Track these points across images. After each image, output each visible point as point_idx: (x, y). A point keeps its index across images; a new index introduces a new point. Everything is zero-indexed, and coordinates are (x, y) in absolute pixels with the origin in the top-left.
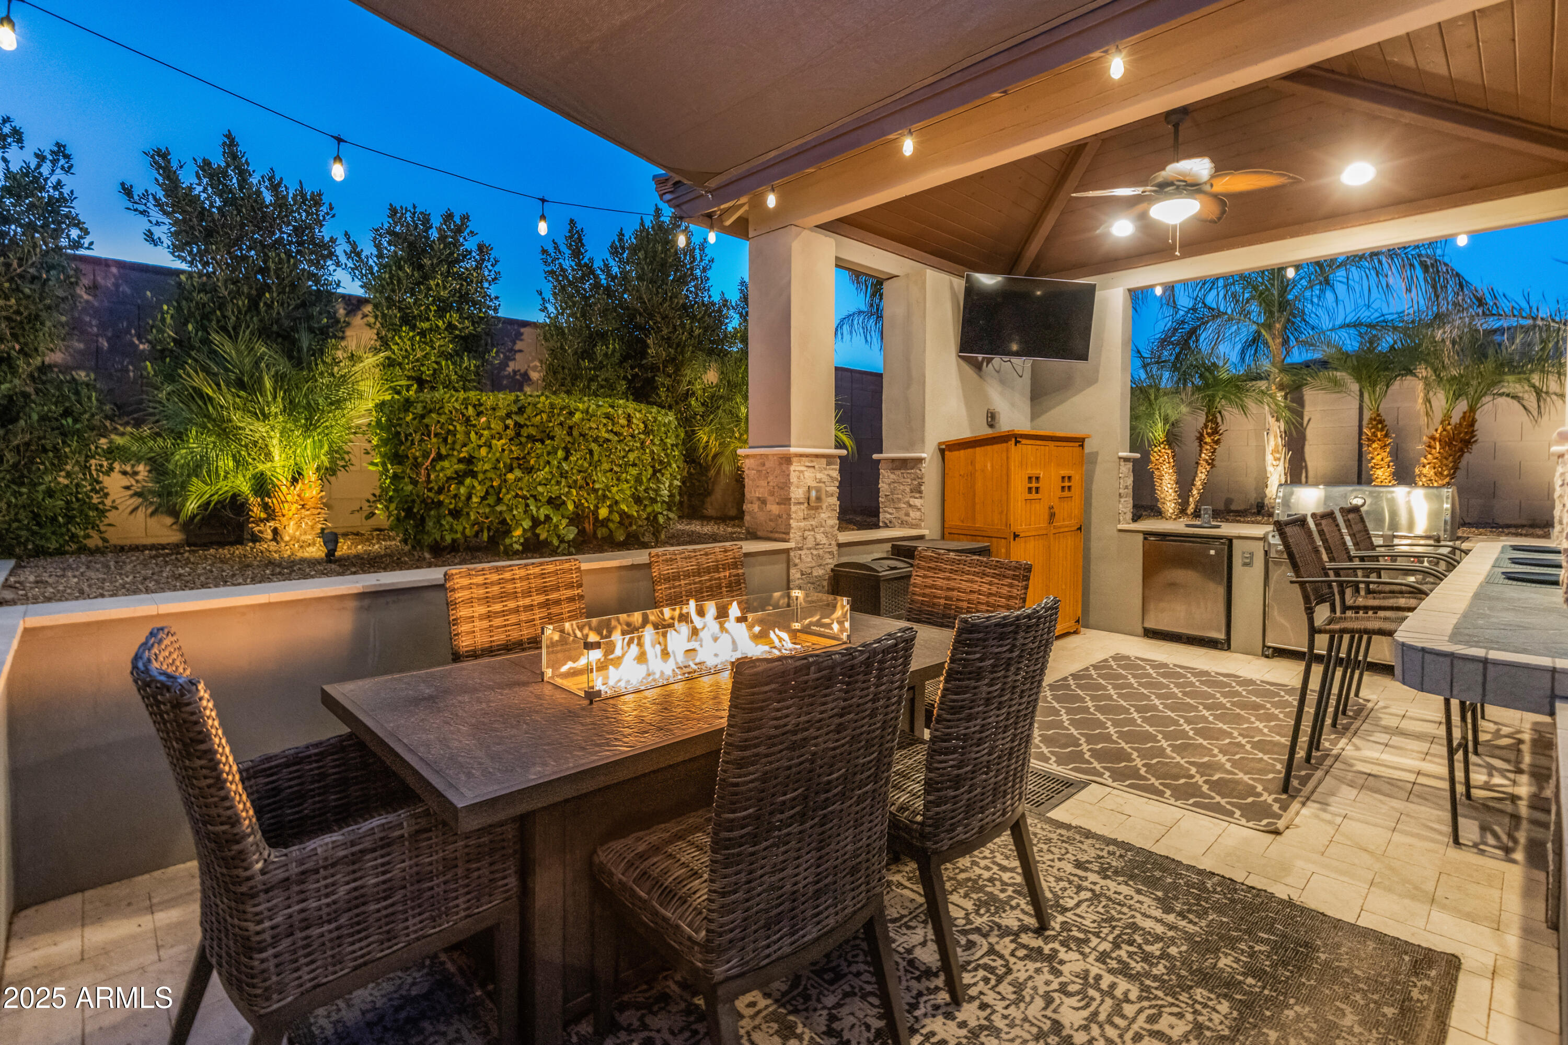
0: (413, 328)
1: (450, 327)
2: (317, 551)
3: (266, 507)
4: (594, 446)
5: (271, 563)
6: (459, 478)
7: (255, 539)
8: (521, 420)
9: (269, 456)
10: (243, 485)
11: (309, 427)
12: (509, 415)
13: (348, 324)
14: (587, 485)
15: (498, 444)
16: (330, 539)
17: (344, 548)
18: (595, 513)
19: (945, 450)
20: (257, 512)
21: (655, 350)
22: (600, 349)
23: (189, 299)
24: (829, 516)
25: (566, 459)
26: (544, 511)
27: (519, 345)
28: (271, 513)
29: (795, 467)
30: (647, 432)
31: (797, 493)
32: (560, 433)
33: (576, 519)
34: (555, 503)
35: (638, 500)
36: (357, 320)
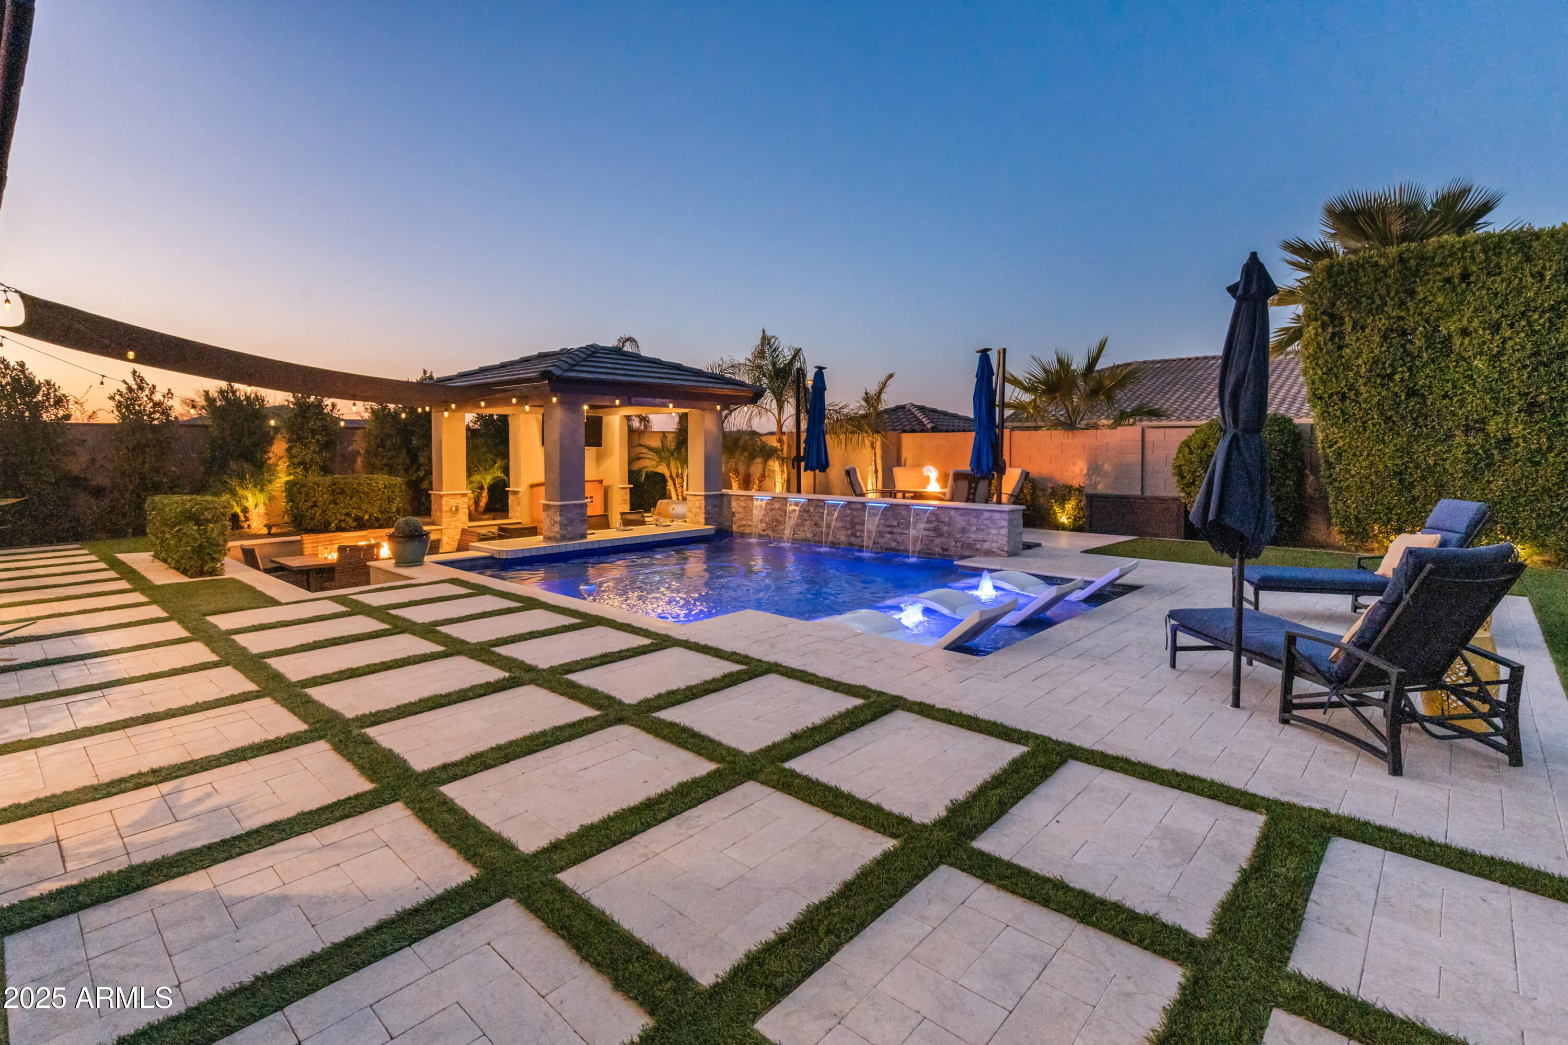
0: (302, 443)
1: (318, 440)
2: (265, 531)
3: (245, 517)
4: (362, 495)
5: (249, 536)
6: (312, 507)
7: (242, 528)
8: (334, 487)
9: (247, 500)
10: (238, 510)
11: (262, 490)
12: (330, 486)
13: (273, 438)
14: (360, 508)
15: (326, 496)
16: (269, 527)
17: (273, 530)
18: (362, 518)
19: (532, 486)
20: (242, 518)
21: (415, 441)
22: (388, 443)
23: (216, 442)
24: (463, 516)
25: (351, 499)
26: (343, 518)
27: (355, 438)
28: (247, 519)
29: (444, 499)
30: (385, 487)
31: (445, 508)
32: (348, 492)
33: (355, 520)
34: (347, 514)
35: (381, 512)
36: (279, 436)
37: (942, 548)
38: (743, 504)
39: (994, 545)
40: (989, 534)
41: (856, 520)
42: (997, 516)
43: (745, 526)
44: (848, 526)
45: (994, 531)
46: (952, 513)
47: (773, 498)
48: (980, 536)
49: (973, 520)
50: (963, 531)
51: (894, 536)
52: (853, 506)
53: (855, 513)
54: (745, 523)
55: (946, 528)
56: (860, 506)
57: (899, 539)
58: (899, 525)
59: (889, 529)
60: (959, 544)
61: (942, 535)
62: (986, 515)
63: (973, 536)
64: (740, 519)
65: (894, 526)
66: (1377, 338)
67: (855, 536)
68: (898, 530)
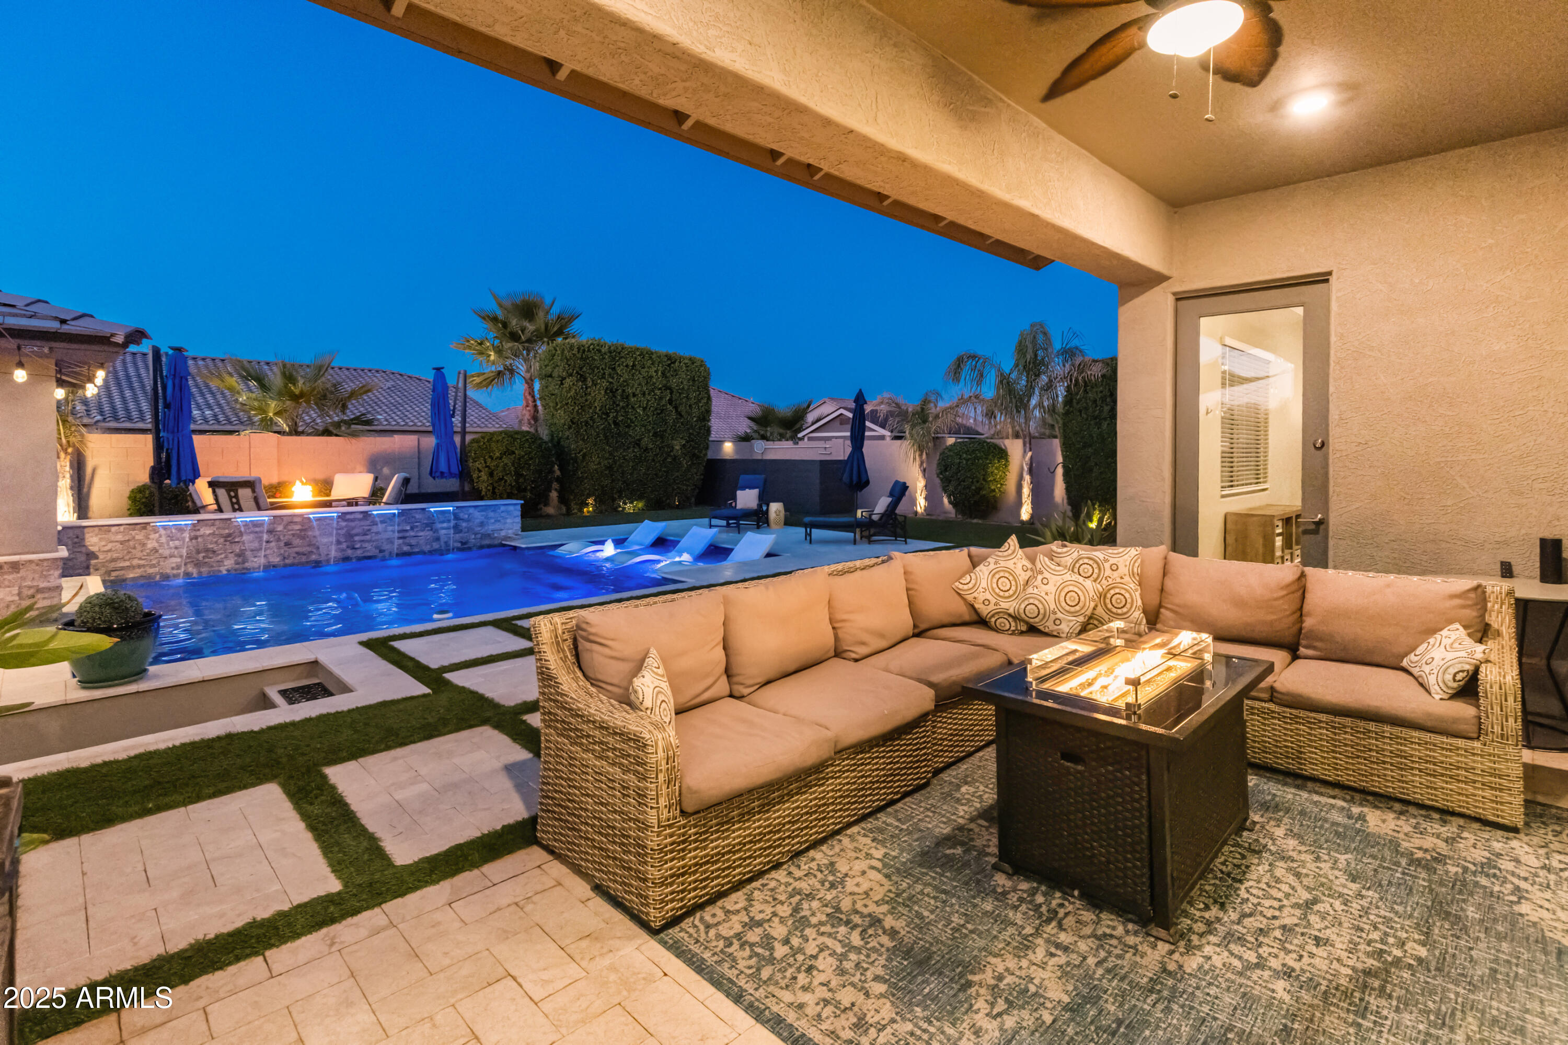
37: (461, 542)
38: (120, 537)
39: (510, 531)
40: (505, 523)
41: (354, 532)
42: (511, 508)
43: (122, 568)
44: (342, 540)
45: (509, 521)
46: (471, 510)
47: (198, 521)
48: (497, 526)
49: (492, 514)
50: (482, 524)
51: (407, 541)
52: (348, 517)
53: (353, 524)
54: (127, 564)
55: (464, 524)
56: (361, 516)
57: (413, 542)
58: (412, 528)
59: (401, 535)
60: (479, 536)
61: (461, 531)
62: (503, 508)
63: (491, 527)
64: (113, 560)
65: (407, 531)
66: (603, 392)
67: (354, 548)
68: (412, 534)
